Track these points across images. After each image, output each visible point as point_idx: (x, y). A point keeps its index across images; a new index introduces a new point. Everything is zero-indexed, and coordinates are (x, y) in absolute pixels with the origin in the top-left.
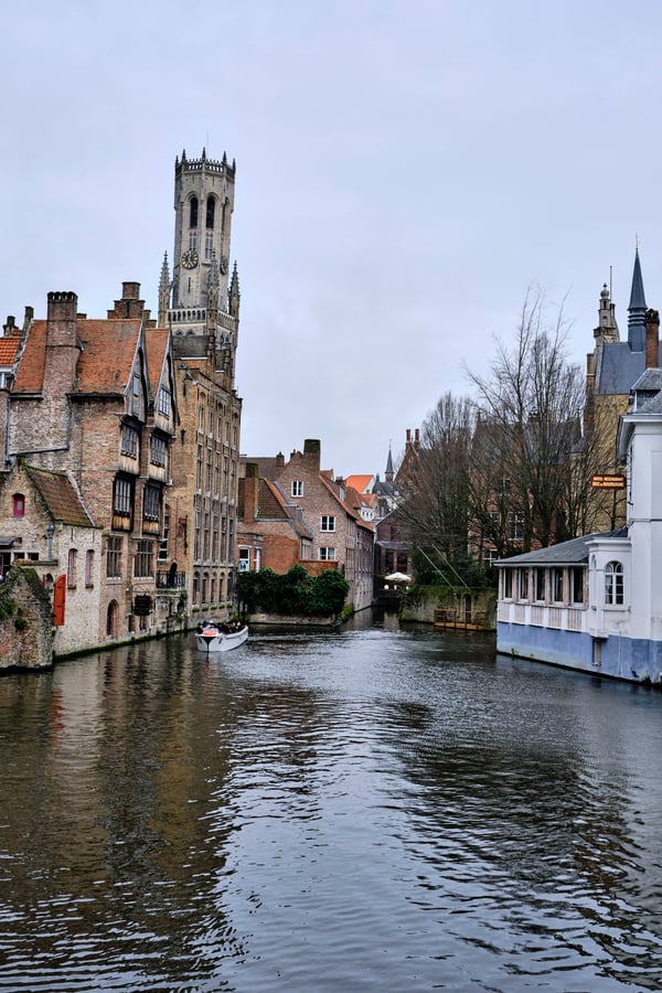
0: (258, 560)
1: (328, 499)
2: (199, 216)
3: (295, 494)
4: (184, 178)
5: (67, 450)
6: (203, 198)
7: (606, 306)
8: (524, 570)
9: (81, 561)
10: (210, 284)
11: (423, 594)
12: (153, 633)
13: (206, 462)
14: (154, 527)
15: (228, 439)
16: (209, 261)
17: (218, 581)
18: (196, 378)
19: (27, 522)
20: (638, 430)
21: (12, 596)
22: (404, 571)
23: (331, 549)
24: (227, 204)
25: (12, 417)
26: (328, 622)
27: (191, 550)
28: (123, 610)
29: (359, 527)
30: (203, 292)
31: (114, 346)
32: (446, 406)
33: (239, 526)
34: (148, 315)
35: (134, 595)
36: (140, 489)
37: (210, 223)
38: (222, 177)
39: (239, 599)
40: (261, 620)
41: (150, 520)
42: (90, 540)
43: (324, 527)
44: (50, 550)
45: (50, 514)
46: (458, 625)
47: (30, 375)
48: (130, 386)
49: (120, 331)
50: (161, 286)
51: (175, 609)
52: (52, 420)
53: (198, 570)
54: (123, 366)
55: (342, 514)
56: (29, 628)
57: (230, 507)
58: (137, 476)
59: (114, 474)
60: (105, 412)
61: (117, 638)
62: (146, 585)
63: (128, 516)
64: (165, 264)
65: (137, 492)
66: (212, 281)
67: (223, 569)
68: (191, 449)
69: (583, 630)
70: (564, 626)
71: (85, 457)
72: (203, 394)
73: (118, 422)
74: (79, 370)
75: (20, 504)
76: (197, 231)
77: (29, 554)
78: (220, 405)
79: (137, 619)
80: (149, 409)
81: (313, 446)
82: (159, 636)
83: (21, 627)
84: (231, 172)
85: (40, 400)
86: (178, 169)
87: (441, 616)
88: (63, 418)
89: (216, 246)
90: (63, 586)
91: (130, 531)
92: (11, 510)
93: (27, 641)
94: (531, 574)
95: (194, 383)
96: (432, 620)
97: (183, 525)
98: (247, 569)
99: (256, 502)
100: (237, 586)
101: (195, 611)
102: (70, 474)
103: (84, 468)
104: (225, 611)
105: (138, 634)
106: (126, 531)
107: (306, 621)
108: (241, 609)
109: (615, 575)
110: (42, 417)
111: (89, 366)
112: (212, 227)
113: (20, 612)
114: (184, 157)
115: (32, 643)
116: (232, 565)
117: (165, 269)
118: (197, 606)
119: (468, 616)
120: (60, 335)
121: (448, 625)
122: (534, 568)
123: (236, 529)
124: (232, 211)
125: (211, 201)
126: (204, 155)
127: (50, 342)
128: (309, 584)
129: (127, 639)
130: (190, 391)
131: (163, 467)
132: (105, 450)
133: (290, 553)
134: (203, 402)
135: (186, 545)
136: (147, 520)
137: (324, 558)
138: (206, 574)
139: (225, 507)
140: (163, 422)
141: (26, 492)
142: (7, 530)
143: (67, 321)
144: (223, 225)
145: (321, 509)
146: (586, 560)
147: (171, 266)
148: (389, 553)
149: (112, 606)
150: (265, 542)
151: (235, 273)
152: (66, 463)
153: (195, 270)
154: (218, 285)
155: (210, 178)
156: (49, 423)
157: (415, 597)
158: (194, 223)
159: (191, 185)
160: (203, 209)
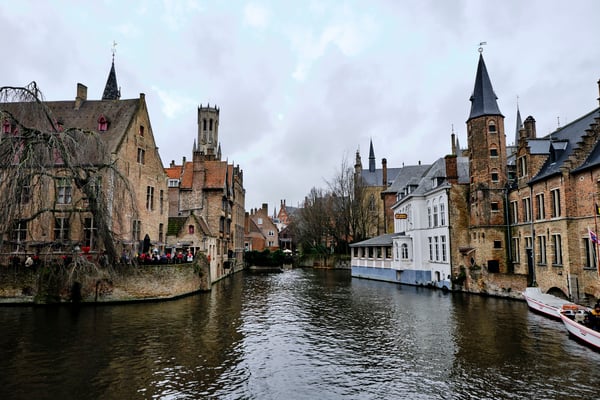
0: (251, 247)
1: (271, 224)
2: (207, 126)
4: (201, 113)
5: (202, 209)
6: (208, 120)
7: (358, 157)
9: (212, 250)
11: (307, 257)
13: (238, 212)
15: (242, 205)
16: (210, 142)
17: (240, 255)
19: (195, 236)
21: (198, 264)
22: (289, 249)
23: (273, 242)
24: (217, 122)
25: (181, 197)
28: (220, 267)
32: (314, 191)
33: (245, 235)
35: (224, 261)
36: (225, 222)
38: (215, 113)
39: (246, 261)
42: (213, 242)
43: (270, 234)
44: (204, 246)
45: (204, 233)
46: (322, 267)
47: (187, 182)
49: (219, 166)
51: (234, 266)
54: (222, 179)
55: (276, 230)
56: (204, 275)
57: (243, 228)
58: (225, 218)
59: (219, 217)
60: (216, 195)
61: (219, 277)
62: (226, 258)
63: (222, 233)
64: (195, 143)
65: (224, 224)
66: (212, 149)
69: (392, 268)
70: (383, 267)
71: (209, 211)
73: (221, 198)
74: (205, 180)
75: (192, 229)
76: (206, 132)
77: (196, 248)
78: (241, 192)
79: (223, 271)
80: (229, 194)
81: (265, 206)
82: (228, 276)
83: (201, 275)
84: (218, 111)
85: (191, 191)
86: (199, 110)
87: (316, 264)
88: (200, 197)
89: (213, 137)
90: (209, 259)
92: (188, 232)
93: (203, 280)
94: (366, 249)
95: (236, 184)
96: (312, 266)
98: (248, 250)
99: (249, 226)
100: (245, 257)
102: (203, 218)
103: (209, 216)
104: (242, 266)
105: (224, 276)
106: (222, 238)
107: (270, 268)
108: (247, 265)
109: (404, 248)
110: (192, 197)
111: (209, 178)
112: (211, 130)
113: (200, 270)
114: (201, 106)
115: (205, 281)
116: (243, 249)
119: (326, 264)
120: (198, 167)
121: (318, 267)
122: (367, 247)
124: (218, 125)
125: (211, 121)
126: (208, 106)
127: (195, 170)
128: (272, 255)
129: (222, 278)
131: (231, 214)
132: (217, 209)
133: (262, 243)
134: (238, 191)
135: (233, 243)
136: (227, 234)
137: (271, 246)
139: (241, 228)
140: (231, 198)
141: (194, 224)
142: (187, 239)
143: (201, 162)
144: (215, 129)
145: (269, 228)
146: (392, 244)
147: (197, 144)
148: (284, 243)
149: (219, 265)
150: (254, 241)
151: (220, 146)
152: (202, 214)
153: (205, 145)
155: (211, 114)
156: (195, 199)
157: (304, 258)
158: (205, 129)
159: (204, 116)
160: (208, 124)
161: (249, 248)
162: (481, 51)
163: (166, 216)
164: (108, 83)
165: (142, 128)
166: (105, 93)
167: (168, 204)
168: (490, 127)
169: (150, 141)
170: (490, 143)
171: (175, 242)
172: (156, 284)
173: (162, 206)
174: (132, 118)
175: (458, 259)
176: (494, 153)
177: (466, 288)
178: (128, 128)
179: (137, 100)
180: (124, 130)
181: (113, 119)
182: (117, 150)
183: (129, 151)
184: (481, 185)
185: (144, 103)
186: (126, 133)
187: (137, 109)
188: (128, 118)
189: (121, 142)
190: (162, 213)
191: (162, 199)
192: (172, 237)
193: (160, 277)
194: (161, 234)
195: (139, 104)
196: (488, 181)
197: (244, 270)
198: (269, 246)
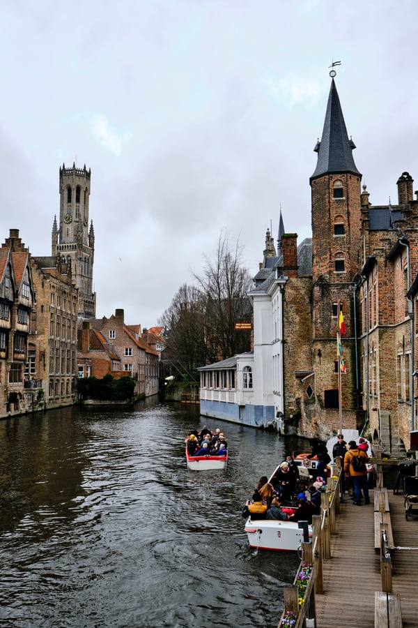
0: (89, 372)
1: (128, 339)
2: (72, 197)
3: (111, 337)
4: (64, 177)
6: (74, 187)
7: (269, 239)
8: (211, 372)
10: (78, 231)
11: (176, 386)
12: (23, 412)
13: (56, 322)
14: (23, 356)
15: (70, 309)
16: (77, 220)
17: (66, 384)
18: (49, 278)
20: (255, 299)
23: (130, 365)
24: (87, 191)
26: (125, 403)
27: (48, 368)
28: (2, 400)
29: (147, 353)
30: (75, 235)
33: (79, 354)
34: (23, 246)
35: (9, 392)
37: (78, 200)
38: (84, 177)
39: (78, 392)
40: (90, 403)
41: (19, 353)
43: (127, 354)
46: (192, 402)
48: (2, 283)
50: (53, 233)
51: (36, 399)
53: (52, 378)
55: (136, 347)
57: (72, 345)
58: (10, 330)
62: (18, 387)
63: (4, 350)
64: (55, 221)
65: (10, 338)
66: (80, 229)
67: (69, 377)
68: (47, 315)
69: (235, 402)
70: (227, 401)
72: (53, 287)
76: (71, 204)
78: (65, 292)
79: (12, 405)
80: (16, 295)
81: (120, 313)
82: (27, 413)
84: (88, 175)
86: (61, 173)
87: (185, 398)
89: (81, 212)
91: (6, 358)
94: (213, 374)
95: (48, 281)
96: (180, 399)
97: (43, 354)
98: (83, 377)
99: (89, 341)
100: (77, 385)
101: (50, 400)
104: (70, 399)
105: (13, 413)
106: (3, 359)
107: (113, 403)
108: (80, 398)
109: (248, 373)
112: (79, 202)
114: (64, 166)
116: (74, 375)
117: (55, 224)
118: (52, 397)
119: (197, 397)
121: (187, 402)
122: (215, 371)
123: (76, 356)
124: (89, 194)
125: (78, 189)
126: (74, 166)
128: (114, 384)
129: (6, 415)
130: (46, 285)
131: (26, 324)
133: (106, 367)
135: (45, 365)
136: (17, 352)
137: (127, 369)
138: (58, 380)
139: (69, 345)
140: (25, 301)
144: (85, 201)
145: (125, 344)
146: (235, 366)
147: (58, 222)
148: (167, 366)
150: (92, 363)
151: (92, 226)
153: (70, 224)
154: (82, 232)
155: (77, 178)
157: (173, 388)
158: (69, 200)
159: (68, 181)
160: (74, 193)
162: (333, 74)
168: (335, 190)
170: (334, 214)
175: (295, 389)
176: (339, 229)
177: (302, 432)
184: (321, 278)
196: (330, 272)
197: (75, 405)
198: (124, 370)
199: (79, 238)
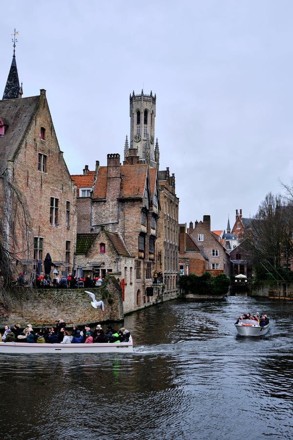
0: (187, 270)
1: (215, 242)
2: (141, 119)
3: (200, 240)
4: (134, 103)
5: (118, 223)
6: (142, 111)
9: (128, 273)
10: (146, 149)
11: (261, 284)
12: (152, 304)
13: (167, 227)
14: (153, 256)
15: (175, 216)
16: (145, 139)
17: (173, 280)
18: (163, 190)
19: (107, 256)
21: (107, 289)
22: (243, 273)
23: (217, 264)
24: (153, 113)
25: (93, 209)
27: (163, 266)
28: (142, 293)
29: (226, 254)
30: (143, 152)
31: (136, 176)
32: (269, 198)
33: (179, 256)
35: (146, 287)
36: (147, 240)
37: (146, 122)
38: (150, 101)
39: (180, 288)
40: (191, 297)
42: (131, 263)
43: (214, 254)
44: (117, 268)
45: (117, 251)
46: (281, 298)
47: (100, 190)
48: (144, 194)
49: (138, 170)
50: (125, 150)
51: (161, 293)
52: (111, 210)
54: (141, 185)
55: (221, 249)
56: (114, 303)
57: (176, 247)
58: (146, 234)
59: (139, 233)
60: (134, 206)
61: (140, 306)
62: (149, 283)
63: (143, 252)
64: (127, 140)
65: (146, 241)
66: (147, 147)
67: (174, 274)
68: (162, 221)
71: (126, 226)
72: (166, 196)
73: (140, 210)
74: (121, 188)
75: (103, 247)
76: (140, 125)
77: (108, 270)
78: (171, 201)
79: (147, 298)
80: (151, 204)
81: (207, 218)
82: (154, 305)
83: (111, 302)
84: (154, 99)
85: (105, 201)
86: (131, 99)
87: (272, 294)
88: (116, 209)
89: (149, 132)
90: (124, 284)
91: (144, 258)
92: (99, 251)
93: (114, 309)
95: (162, 192)
96: (267, 295)
97: (160, 255)
98: (183, 274)
99: (185, 244)
100: (180, 282)
101: (165, 294)
102: (119, 234)
103: (125, 231)
104: (175, 293)
105: (147, 305)
106: (142, 258)
107: (211, 297)
108: (182, 292)
110: (106, 209)
111: (126, 186)
112: (147, 124)
113: (110, 296)
114: (134, 94)
115: (116, 309)
116: (177, 272)
117: (127, 142)
118: (166, 291)
119: (285, 293)
120: (113, 173)
121: (275, 298)
124: (155, 116)
125: (146, 112)
126: (142, 93)
127: (109, 176)
128: (212, 281)
129: (144, 306)
130: (161, 195)
131: (155, 230)
132: (135, 223)
133: (201, 266)
134: (166, 200)
135: (161, 264)
136: (150, 253)
137: (214, 268)
138: (169, 277)
139: (174, 247)
140: (155, 210)
141: (106, 242)
142: (98, 259)
143: (116, 166)
144: (151, 122)
145: (212, 247)
148: (236, 265)
149: (139, 291)
150: (190, 262)
151: (157, 143)
152: (118, 229)
153: (140, 143)
154: (150, 149)
155: (145, 103)
156: (109, 211)
157: (258, 286)
158: (139, 122)
159: (137, 106)
160: (142, 116)
161: (186, 272)
163: (74, 232)
164: (9, 79)
165: (43, 130)
166: (6, 91)
167: (75, 218)
169: (53, 146)
171: (84, 262)
172: (55, 310)
173: (68, 221)
174: (32, 119)
178: (27, 131)
179: (38, 97)
180: (22, 134)
181: (11, 121)
182: (14, 157)
183: (28, 156)
185: (45, 100)
186: (24, 137)
187: (37, 108)
188: (27, 119)
189: (19, 148)
190: (68, 229)
191: (68, 212)
192: (81, 257)
193: (59, 303)
194: (68, 253)
195: (40, 102)
197: (178, 298)
198: (212, 269)
199: (147, 155)
